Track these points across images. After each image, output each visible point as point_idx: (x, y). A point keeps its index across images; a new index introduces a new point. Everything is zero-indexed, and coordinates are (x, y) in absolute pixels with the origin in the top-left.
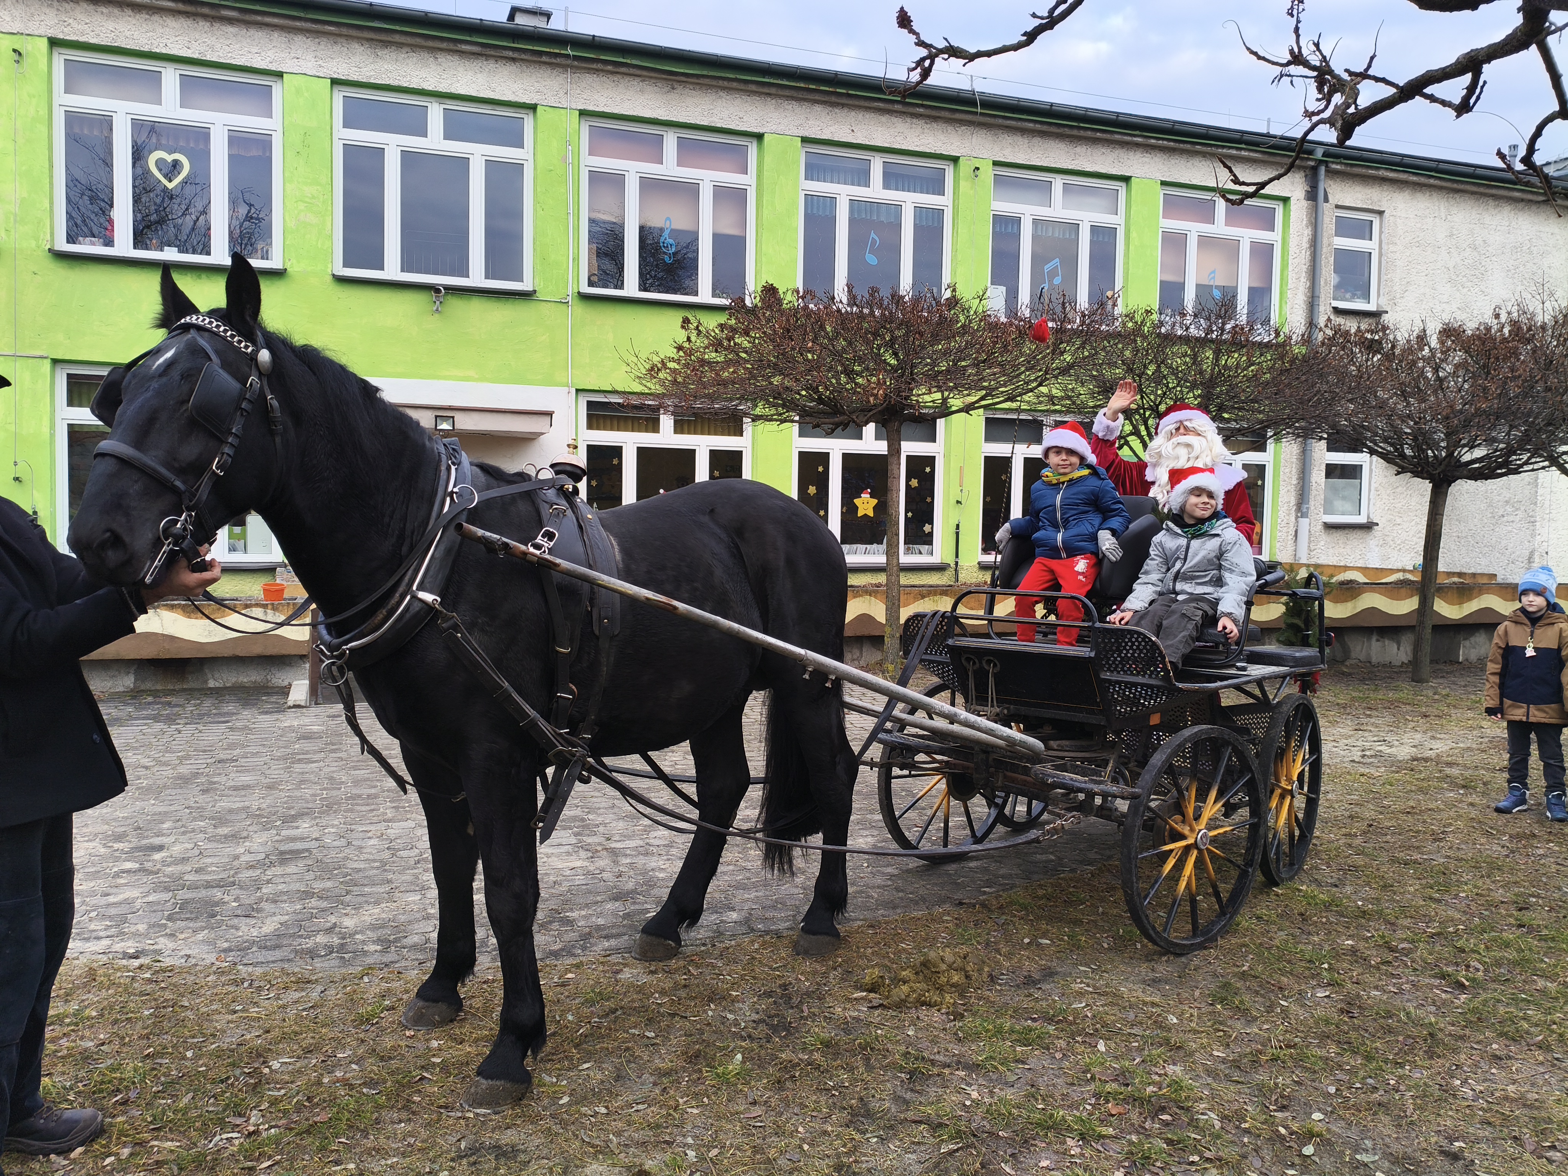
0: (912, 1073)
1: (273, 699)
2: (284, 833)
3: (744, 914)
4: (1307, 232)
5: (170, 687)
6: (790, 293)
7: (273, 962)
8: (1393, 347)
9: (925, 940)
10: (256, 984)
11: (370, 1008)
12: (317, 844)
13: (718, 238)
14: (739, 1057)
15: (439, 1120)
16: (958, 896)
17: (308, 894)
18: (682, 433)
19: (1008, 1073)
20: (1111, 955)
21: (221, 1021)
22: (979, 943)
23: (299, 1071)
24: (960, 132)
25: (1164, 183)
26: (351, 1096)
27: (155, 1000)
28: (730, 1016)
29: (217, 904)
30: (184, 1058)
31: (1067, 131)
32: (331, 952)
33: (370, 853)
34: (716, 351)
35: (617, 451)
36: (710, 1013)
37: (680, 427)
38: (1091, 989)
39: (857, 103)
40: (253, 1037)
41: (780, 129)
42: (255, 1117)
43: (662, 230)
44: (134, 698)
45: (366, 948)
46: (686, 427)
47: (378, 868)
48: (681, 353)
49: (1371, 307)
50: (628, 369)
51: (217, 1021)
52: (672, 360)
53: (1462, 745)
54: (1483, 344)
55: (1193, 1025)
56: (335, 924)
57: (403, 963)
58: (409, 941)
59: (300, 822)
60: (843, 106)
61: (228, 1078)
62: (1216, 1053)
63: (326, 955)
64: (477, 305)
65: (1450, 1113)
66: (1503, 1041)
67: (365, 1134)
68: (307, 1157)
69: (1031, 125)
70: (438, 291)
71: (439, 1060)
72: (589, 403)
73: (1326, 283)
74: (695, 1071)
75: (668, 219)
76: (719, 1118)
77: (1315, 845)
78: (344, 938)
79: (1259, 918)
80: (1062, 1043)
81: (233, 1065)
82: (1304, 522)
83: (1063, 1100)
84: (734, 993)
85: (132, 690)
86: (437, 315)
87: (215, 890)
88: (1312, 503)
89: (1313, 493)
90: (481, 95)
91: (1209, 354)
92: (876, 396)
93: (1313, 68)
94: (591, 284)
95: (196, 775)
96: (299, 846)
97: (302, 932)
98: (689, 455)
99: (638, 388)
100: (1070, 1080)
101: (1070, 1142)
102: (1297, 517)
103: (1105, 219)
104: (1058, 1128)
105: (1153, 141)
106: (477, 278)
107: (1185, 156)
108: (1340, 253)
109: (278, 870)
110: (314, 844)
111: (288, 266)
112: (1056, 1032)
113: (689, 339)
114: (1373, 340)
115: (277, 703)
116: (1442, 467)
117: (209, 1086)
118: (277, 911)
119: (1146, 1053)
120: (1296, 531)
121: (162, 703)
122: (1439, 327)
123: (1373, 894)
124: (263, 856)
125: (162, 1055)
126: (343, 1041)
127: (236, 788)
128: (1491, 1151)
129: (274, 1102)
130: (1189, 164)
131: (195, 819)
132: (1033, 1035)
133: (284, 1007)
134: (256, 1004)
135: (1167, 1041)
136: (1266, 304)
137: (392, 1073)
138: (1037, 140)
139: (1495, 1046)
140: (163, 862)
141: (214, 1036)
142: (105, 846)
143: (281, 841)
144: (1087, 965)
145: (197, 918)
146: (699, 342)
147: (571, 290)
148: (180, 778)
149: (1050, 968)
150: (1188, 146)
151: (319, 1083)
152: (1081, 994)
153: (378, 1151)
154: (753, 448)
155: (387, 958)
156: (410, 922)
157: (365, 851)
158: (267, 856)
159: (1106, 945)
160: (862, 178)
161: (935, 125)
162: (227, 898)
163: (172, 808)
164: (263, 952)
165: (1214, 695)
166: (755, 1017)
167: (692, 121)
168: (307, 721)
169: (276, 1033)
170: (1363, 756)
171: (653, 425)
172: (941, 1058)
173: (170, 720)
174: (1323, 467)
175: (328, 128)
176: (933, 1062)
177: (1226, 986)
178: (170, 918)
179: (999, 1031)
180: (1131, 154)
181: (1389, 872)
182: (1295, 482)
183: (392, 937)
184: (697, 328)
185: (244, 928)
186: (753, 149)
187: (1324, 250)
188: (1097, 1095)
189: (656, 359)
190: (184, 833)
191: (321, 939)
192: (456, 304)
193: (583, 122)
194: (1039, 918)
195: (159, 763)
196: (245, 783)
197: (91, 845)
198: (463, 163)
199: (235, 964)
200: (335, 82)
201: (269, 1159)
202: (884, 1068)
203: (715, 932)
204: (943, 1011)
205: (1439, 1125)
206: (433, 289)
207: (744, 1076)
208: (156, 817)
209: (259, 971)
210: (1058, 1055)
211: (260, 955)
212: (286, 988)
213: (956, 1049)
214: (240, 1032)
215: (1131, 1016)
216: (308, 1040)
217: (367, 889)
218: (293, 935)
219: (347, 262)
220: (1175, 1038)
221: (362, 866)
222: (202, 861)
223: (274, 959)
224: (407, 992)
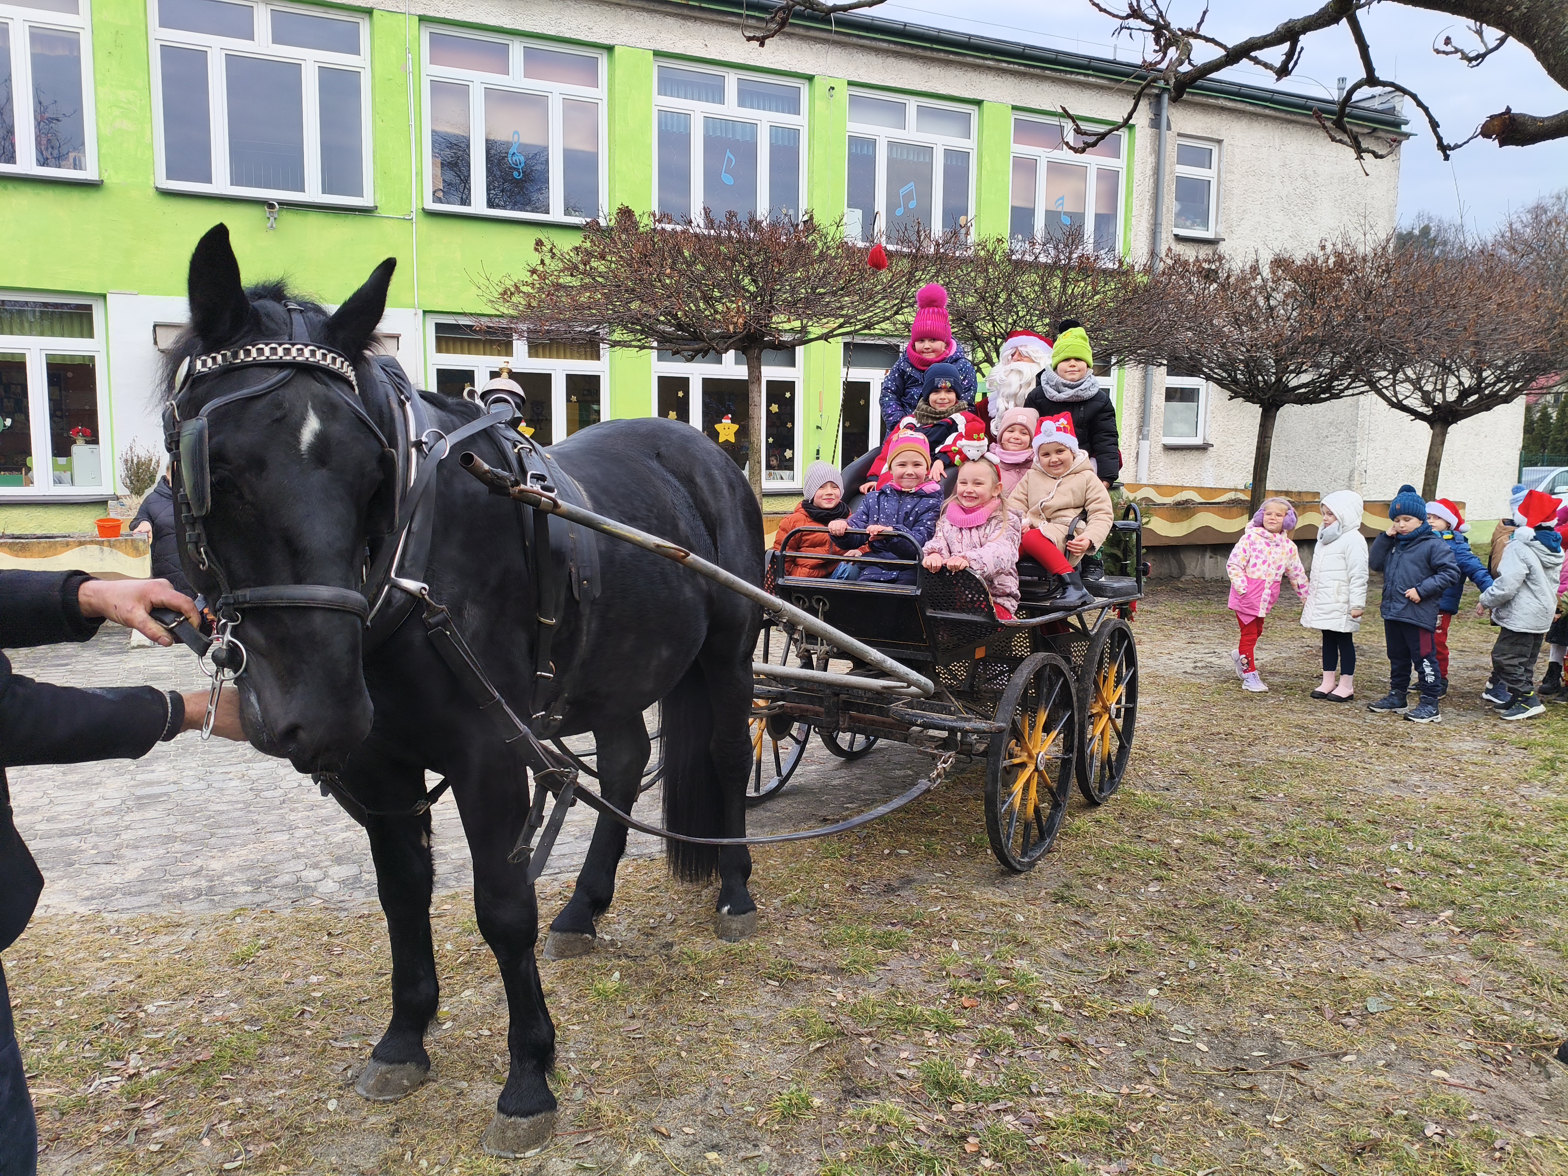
0: (781, 980)
1: (115, 639)
2: (139, 777)
4: (1151, 160)
6: (646, 216)
7: (139, 908)
8: (1228, 277)
9: (792, 855)
10: (124, 930)
11: (245, 948)
12: (175, 787)
13: (570, 157)
14: (617, 974)
15: (324, 1051)
16: (823, 813)
17: (170, 839)
18: (537, 356)
19: (871, 975)
20: (965, 861)
21: (89, 969)
22: (842, 856)
23: (176, 1013)
24: (815, 50)
25: (1015, 108)
26: (233, 1034)
27: (17, 951)
28: (607, 937)
29: (74, 852)
30: (53, 1007)
31: (921, 52)
32: (200, 895)
33: (232, 795)
34: (572, 275)
35: (468, 375)
37: (534, 349)
38: (946, 894)
39: (709, 16)
40: (125, 983)
41: (631, 41)
42: (134, 1060)
43: (509, 145)
45: (236, 890)
46: (540, 351)
47: (241, 809)
48: (535, 277)
49: (1209, 235)
50: (480, 292)
51: (85, 969)
52: (526, 284)
53: (1284, 655)
54: (1310, 275)
55: (1038, 923)
56: (201, 867)
57: (276, 903)
58: (279, 881)
59: (155, 766)
60: (696, 19)
61: (102, 1024)
63: (195, 898)
64: (314, 220)
65: (1262, 989)
66: (1309, 923)
67: (250, 1068)
68: (191, 1095)
69: (885, 45)
70: (271, 206)
71: (320, 994)
72: (439, 327)
73: (1168, 210)
75: (516, 132)
76: (599, 1033)
78: (212, 881)
79: (1098, 822)
80: (920, 945)
81: (107, 1011)
82: (1145, 444)
83: (920, 996)
84: (609, 915)
86: (271, 232)
87: (71, 839)
88: (1152, 425)
89: (1154, 416)
91: (1057, 283)
92: (735, 324)
93: (1151, 22)
94: (436, 199)
96: (156, 790)
97: (168, 877)
98: (545, 380)
99: (489, 311)
100: (927, 978)
101: (928, 1035)
102: (1138, 440)
103: (959, 143)
104: (917, 1023)
105: (1004, 65)
106: (313, 192)
107: (1035, 81)
108: (1181, 181)
109: (136, 816)
110: (172, 788)
111: (105, 177)
112: (914, 935)
113: (542, 262)
114: (1210, 270)
115: (119, 643)
116: (1272, 392)
117: (83, 1034)
118: (139, 856)
119: (996, 950)
120: (1138, 453)
122: (1271, 257)
124: (119, 802)
125: (29, 1005)
126: (220, 981)
128: (1295, 1021)
129: (153, 1044)
130: (1039, 89)
132: (893, 939)
133: (155, 951)
134: (125, 950)
135: (1014, 938)
136: (1111, 230)
137: (273, 1010)
138: (891, 61)
139: (1302, 928)
141: (83, 983)
143: (137, 786)
144: (942, 872)
145: (53, 868)
146: (553, 265)
147: (416, 206)
149: (908, 876)
150: (1038, 71)
151: (198, 1023)
152: (937, 899)
153: (264, 1084)
154: (611, 372)
155: (259, 898)
156: (280, 862)
157: (227, 792)
158: (123, 802)
160: (717, 94)
161: (789, 41)
162: (84, 846)
164: (128, 898)
166: (630, 936)
167: (539, 30)
168: (153, 661)
169: (148, 977)
170: (1195, 668)
171: (506, 348)
172: (808, 964)
174: (1164, 391)
175: (142, 26)
176: (801, 969)
177: (1068, 885)
179: (861, 937)
180: (983, 77)
182: (1137, 405)
183: (262, 878)
184: (551, 249)
185: (105, 875)
186: (603, 61)
187: (1167, 178)
188: (952, 991)
189: (509, 284)
190: (31, 782)
191: (188, 882)
192: (292, 221)
193: (423, 28)
194: (898, 830)
198: (295, 69)
199: (99, 912)
201: (153, 1097)
205: (1252, 1000)
206: (268, 204)
207: (623, 992)
209: (125, 917)
210: (916, 956)
211: (127, 902)
212: (155, 933)
213: (823, 955)
214: (111, 979)
215: (982, 916)
216: (183, 983)
217: (232, 831)
218: (158, 880)
219: (171, 174)
220: (1022, 935)
221: (225, 808)
222: (53, 810)
223: (140, 904)
224: (281, 930)
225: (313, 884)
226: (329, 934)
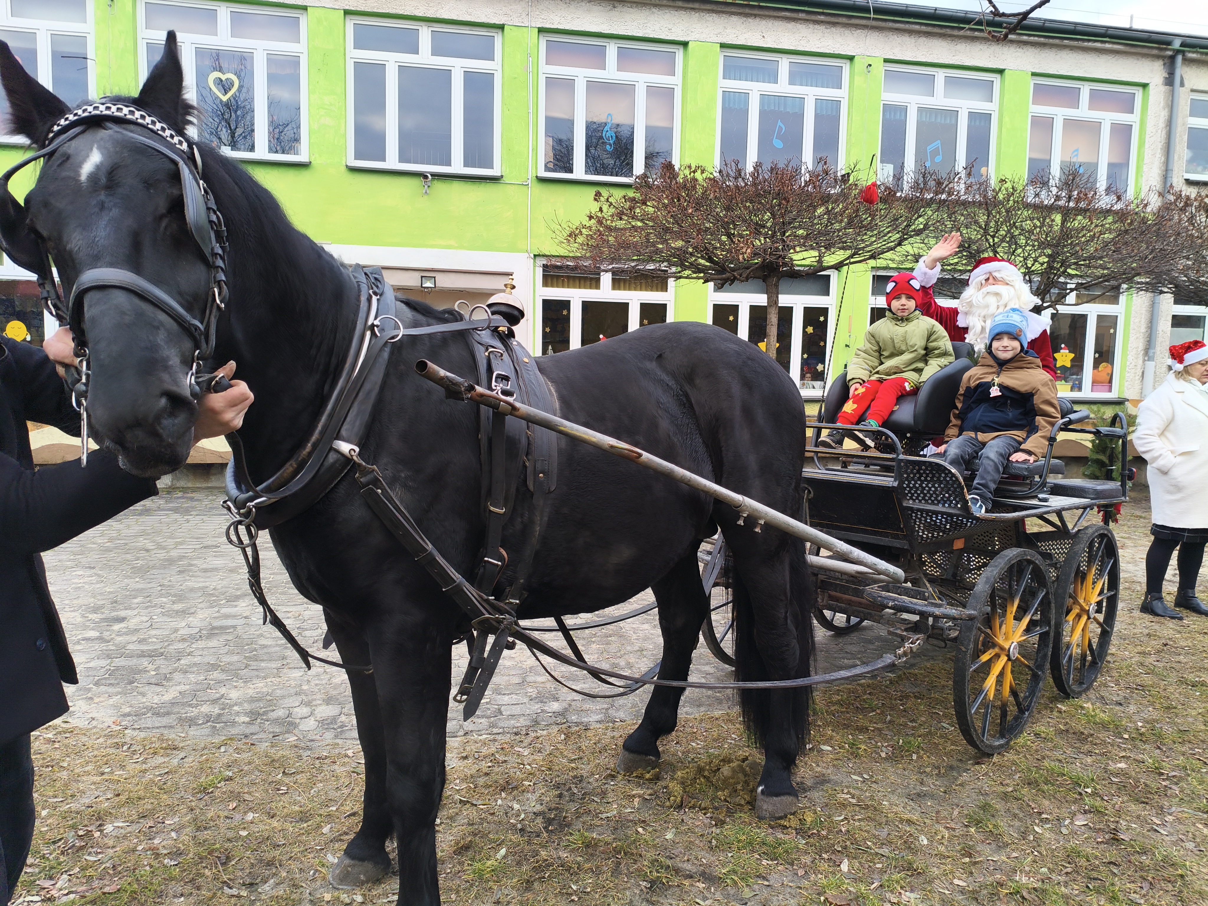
0: (653, 882)
3: (565, 705)
4: (1164, 114)
5: (198, 485)
6: (684, 168)
7: (157, 728)
10: (133, 748)
11: (211, 778)
12: (243, 621)
13: (650, 132)
14: (503, 851)
17: (214, 667)
18: (619, 289)
19: (746, 890)
20: (887, 765)
21: (86, 782)
23: (125, 837)
24: (855, 35)
25: (1034, 75)
26: (151, 867)
27: (44, 759)
28: (516, 806)
29: (139, 672)
31: (948, 32)
32: (208, 721)
35: (566, 304)
36: (500, 802)
37: (617, 284)
38: (854, 801)
39: (767, 13)
40: (104, 800)
41: (701, 37)
42: (61, 881)
43: (603, 124)
44: (169, 493)
45: (237, 719)
46: (622, 284)
50: (554, 236)
51: (83, 782)
52: (585, 227)
55: (942, 848)
56: (223, 695)
57: (262, 735)
58: (273, 715)
60: (756, 16)
61: (60, 840)
62: (956, 882)
63: (203, 724)
64: (457, 186)
69: (917, 27)
70: (426, 177)
72: (545, 266)
73: (1179, 158)
74: (459, 863)
75: (610, 115)
77: (1109, 662)
78: (223, 709)
79: (1037, 735)
80: (807, 859)
81: (74, 827)
82: (1148, 364)
84: (526, 783)
85: (170, 487)
86: (426, 197)
87: (145, 659)
88: (1156, 348)
89: (1160, 338)
90: (461, 18)
92: (744, 254)
94: (547, 169)
95: (181, 558)
96: (229, 622)
97: (194, 702)
98: (624, 307)
99: (563, 252)
102: (1144, 361)
103: (982, 106)
106: (457, 166)
107: (1054, 50)
108: (1193, 131)
109: (201, 644)
111: (312, 159)
112: (806, 847)
113: (601, 210)
118: (184, 680)
119: (886, 877)
120: (1143, 373)
121: (187, 498)
123: (1155, 715)
124: (198, 629)
126: (176, 809)
127: (206, 571)
130: (1056, 57)
131: (161, 596)
132: (780, 850)
133: (145, 771)
134: (123, 767)
135: (910, 865)
136: (1123, 177)
138: (922, 40)
140: (119, 634)
141: (73, 796)
142: (83, 616)
144: (860, 774)
145: (118, 684)
146: (608, 212)
147: (531, 174)
148: (168, 560)
149: (824, 775)
151: (134, 850)
152: (844, 805)
154: (675, 301)
155: (249, 730)
156: (283, 697)
158: (200, 631)
159: (883, 755)
160: (772, 76)
161: (833, 29)
162: (150, 667)
163: (149, 586)
164: (154, 718)
165: (1020, 522)
166: (538, 808)
167: (630, 33)
169: (123, 798)
171: (594, 282)
172: (688, 866)
173: (187, 511)
174: (1170, 318)
175: (342, 49)
176: (677, 871)
177: (985, 807)
178: (97, 684)
180: (1004, 50)
181: (1175, 693)
182: (1143, 330)
183: (262, 711)
184: (608, 199)
185: (149, 695)
186: (679, 54)
187: (1179, 129)
189: (574, 227)
190: (147, 608)
191: (205, 709)
192: (439, 186)
193: (541, 38)
195: (160, 547)
196: (215, 566)
197: (73, 614)
198: (447, 74)
199: (126, 728)
200: (347, 13)
202: (629, 875)
203: (533, 721)
204: (708, 815)
206: (423, 175)
207: (499, 873)
208: (133, 593)
209: (143, 735)
210: (801, 872)
211: (150, 721)
212: (155, 753)
213: (706, 858)
214: (97, 793)
215: (883, 833)
216: (147, 805)
217: (263, 664)
218: (184, 704)
219: (358, 156)
220: (919, 863)
221: (269, 643)
222: (149, 633)
223: (159, 725)
224: (250, 763)
225: (298, 721)
226: (284, 772)
